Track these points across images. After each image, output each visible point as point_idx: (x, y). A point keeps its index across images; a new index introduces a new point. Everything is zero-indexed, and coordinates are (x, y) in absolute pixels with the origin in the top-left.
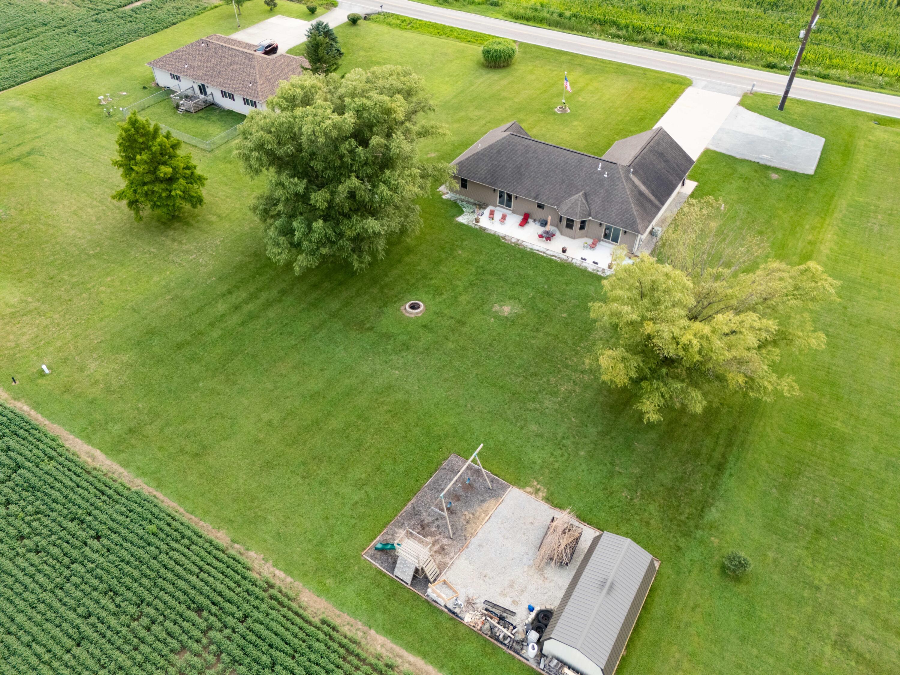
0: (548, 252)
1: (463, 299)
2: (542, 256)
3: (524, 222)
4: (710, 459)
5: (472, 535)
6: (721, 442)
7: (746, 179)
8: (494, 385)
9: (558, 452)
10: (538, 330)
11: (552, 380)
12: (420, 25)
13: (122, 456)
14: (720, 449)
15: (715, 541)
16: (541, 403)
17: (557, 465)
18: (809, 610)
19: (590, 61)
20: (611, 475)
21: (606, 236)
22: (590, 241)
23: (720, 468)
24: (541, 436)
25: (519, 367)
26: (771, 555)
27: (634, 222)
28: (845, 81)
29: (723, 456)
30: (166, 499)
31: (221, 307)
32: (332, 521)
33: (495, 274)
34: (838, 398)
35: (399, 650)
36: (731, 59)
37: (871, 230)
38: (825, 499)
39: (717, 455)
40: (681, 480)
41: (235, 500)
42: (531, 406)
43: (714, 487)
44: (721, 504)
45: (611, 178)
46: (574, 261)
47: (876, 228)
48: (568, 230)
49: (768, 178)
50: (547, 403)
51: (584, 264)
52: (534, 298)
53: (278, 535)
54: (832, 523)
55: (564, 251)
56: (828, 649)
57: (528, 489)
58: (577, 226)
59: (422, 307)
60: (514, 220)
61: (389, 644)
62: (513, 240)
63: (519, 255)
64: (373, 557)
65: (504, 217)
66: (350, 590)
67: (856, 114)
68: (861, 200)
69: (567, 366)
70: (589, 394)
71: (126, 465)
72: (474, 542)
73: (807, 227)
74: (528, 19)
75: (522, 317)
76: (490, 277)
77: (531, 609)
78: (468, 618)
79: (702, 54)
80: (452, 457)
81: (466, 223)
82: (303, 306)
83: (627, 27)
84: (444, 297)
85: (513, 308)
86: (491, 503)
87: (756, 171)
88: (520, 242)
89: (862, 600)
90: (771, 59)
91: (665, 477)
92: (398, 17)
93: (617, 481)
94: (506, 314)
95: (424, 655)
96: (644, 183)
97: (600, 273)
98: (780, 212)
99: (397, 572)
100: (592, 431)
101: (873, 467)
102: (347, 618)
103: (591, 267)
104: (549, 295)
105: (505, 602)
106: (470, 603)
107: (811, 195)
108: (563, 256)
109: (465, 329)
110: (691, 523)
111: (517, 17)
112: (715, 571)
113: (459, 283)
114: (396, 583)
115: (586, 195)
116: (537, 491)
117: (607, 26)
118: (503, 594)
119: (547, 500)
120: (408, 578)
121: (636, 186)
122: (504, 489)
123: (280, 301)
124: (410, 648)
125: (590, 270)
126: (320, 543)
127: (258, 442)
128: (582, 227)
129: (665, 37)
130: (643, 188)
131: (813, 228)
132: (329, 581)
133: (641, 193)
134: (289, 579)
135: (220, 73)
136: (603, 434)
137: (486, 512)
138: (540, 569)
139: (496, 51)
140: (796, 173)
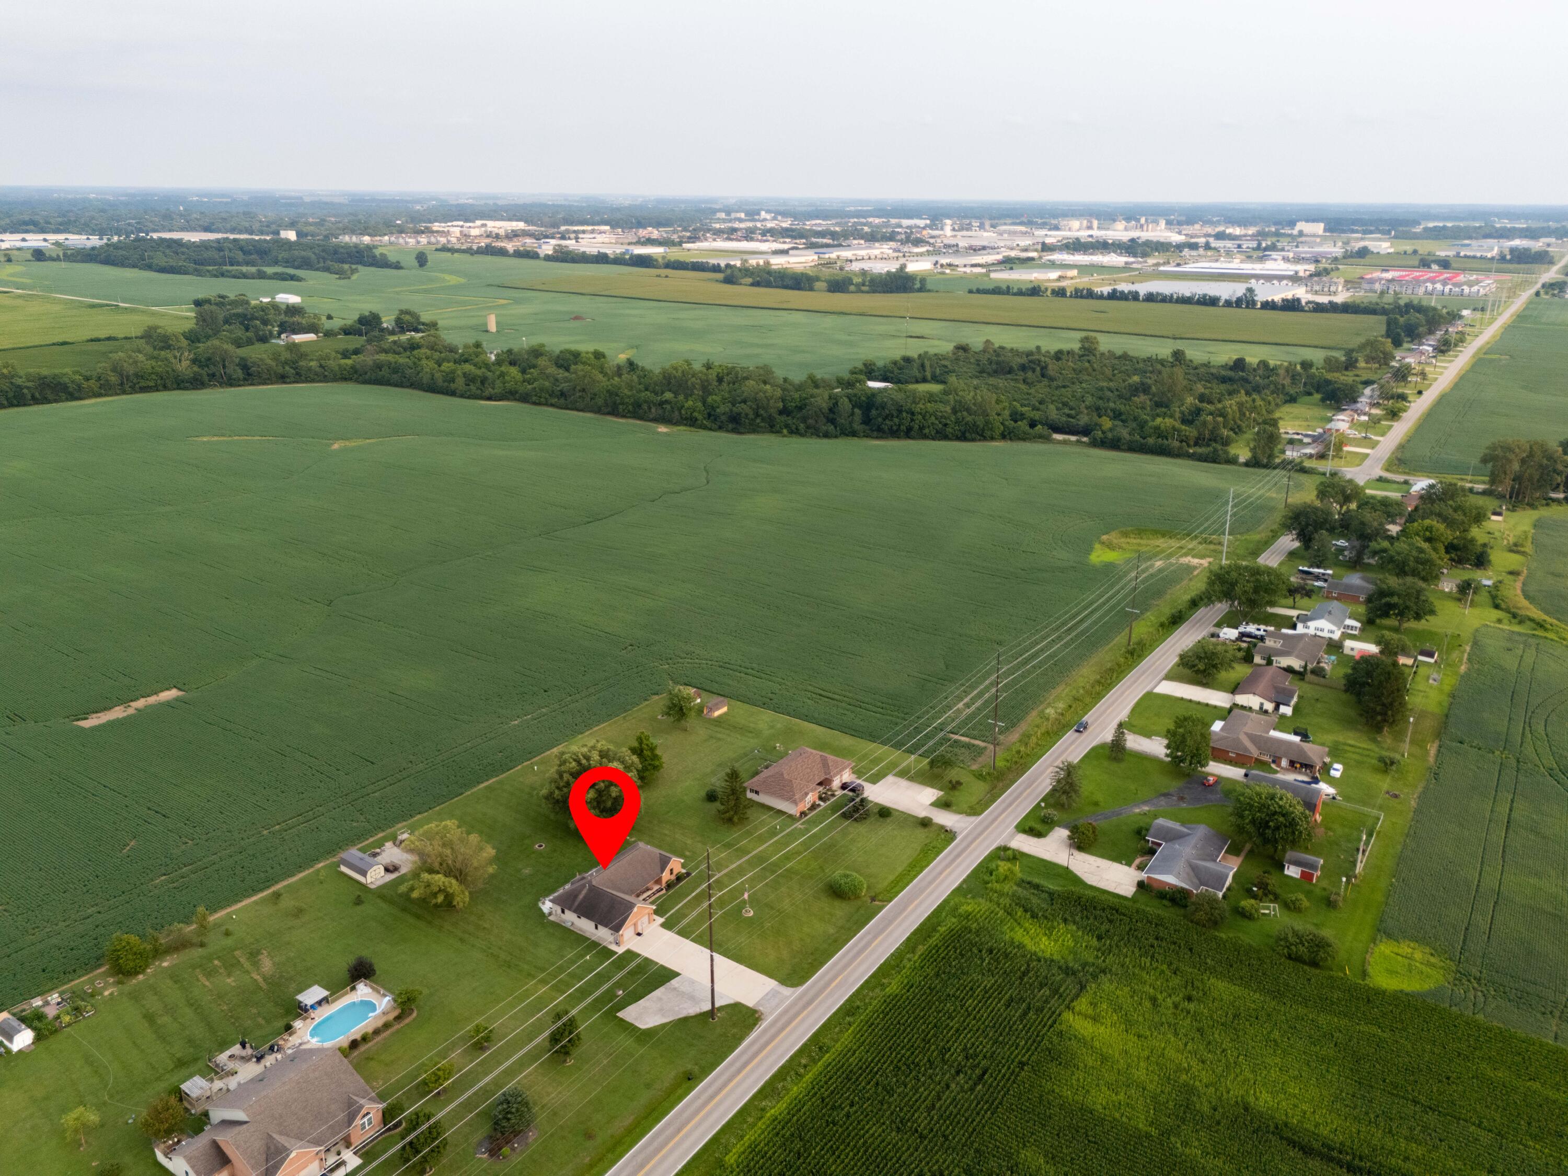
96: (585, 897)
130: (581, 897)
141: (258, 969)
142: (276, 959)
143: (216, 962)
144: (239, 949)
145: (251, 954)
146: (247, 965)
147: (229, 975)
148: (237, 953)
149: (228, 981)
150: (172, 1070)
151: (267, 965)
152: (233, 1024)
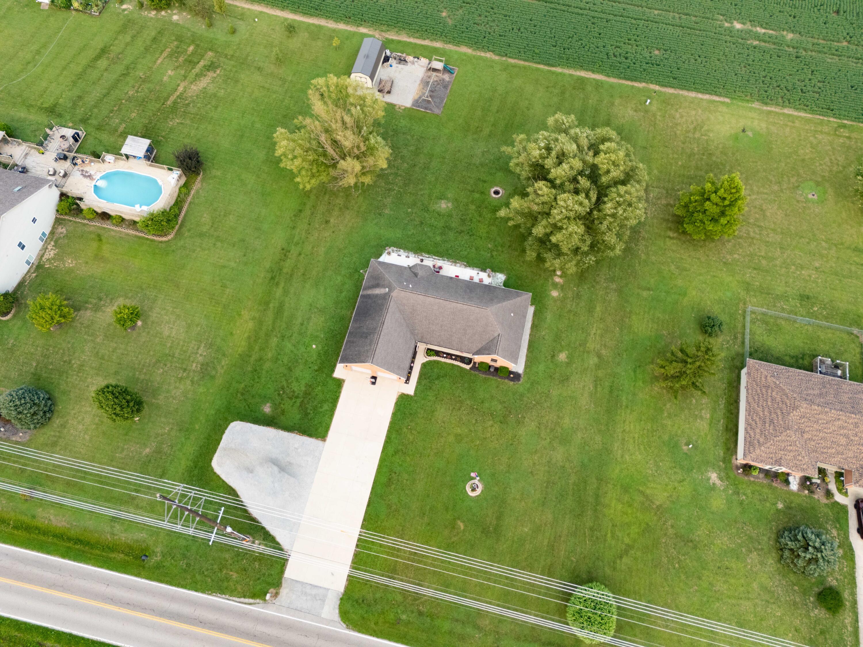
0: (432, 259)
1: (471, 207)
2: (435, 255)
5: (420, 85)
8: (434, 155)
9: (395, 127)
10: (422, 195)
16: (408, 150)
17: (394, 121)
24: (404, 133)
25: (425, 168)
32: (475, 76)
33: (460, 232)
41: (517, 75)
42: (412, 148)
46: (414, 255)
51: (406, 254)
52: (431, 218)
53: (492, 67)
55: (423, 262)
57: (403, 108)
62: (458, 265)
63: (450, 252)
64: (453, 69)
66: (456, 57)
71: (571, 75)
72: (418, 82)
75: (433, 202)
76: (463, 229)
78: (412, 58)
80: (440, 113)
81: (497, 274)
84: (483, 206)
85: (440, 207)
86: (417, 97)
88: (454, 264)
89: (274, 96)
94: (443, 202)
97: (395, 249)
102: (452, 49)
103: (402, 252)
104: (421, 223)
105: (401, 66)
106: (413, 63)
108: (422, 257)
113: (478, 218)
116: (399, 108)
118: (402, 69)
119: (395, 105)
122: (413, 105)
124: (427, 46)
125: (402, 251)
126: (475, 68)
132: (464, 57)
134: (479, 54)
137: (417, 94)
141: (190, 83)
142: (211, 86)
143: (191, 48)
144: (217, 52)
145: (212, 63)
146: (196, 70)
147: (176, 68)
148: (210, 54)
149: (170, 72)
151: (202, 83)
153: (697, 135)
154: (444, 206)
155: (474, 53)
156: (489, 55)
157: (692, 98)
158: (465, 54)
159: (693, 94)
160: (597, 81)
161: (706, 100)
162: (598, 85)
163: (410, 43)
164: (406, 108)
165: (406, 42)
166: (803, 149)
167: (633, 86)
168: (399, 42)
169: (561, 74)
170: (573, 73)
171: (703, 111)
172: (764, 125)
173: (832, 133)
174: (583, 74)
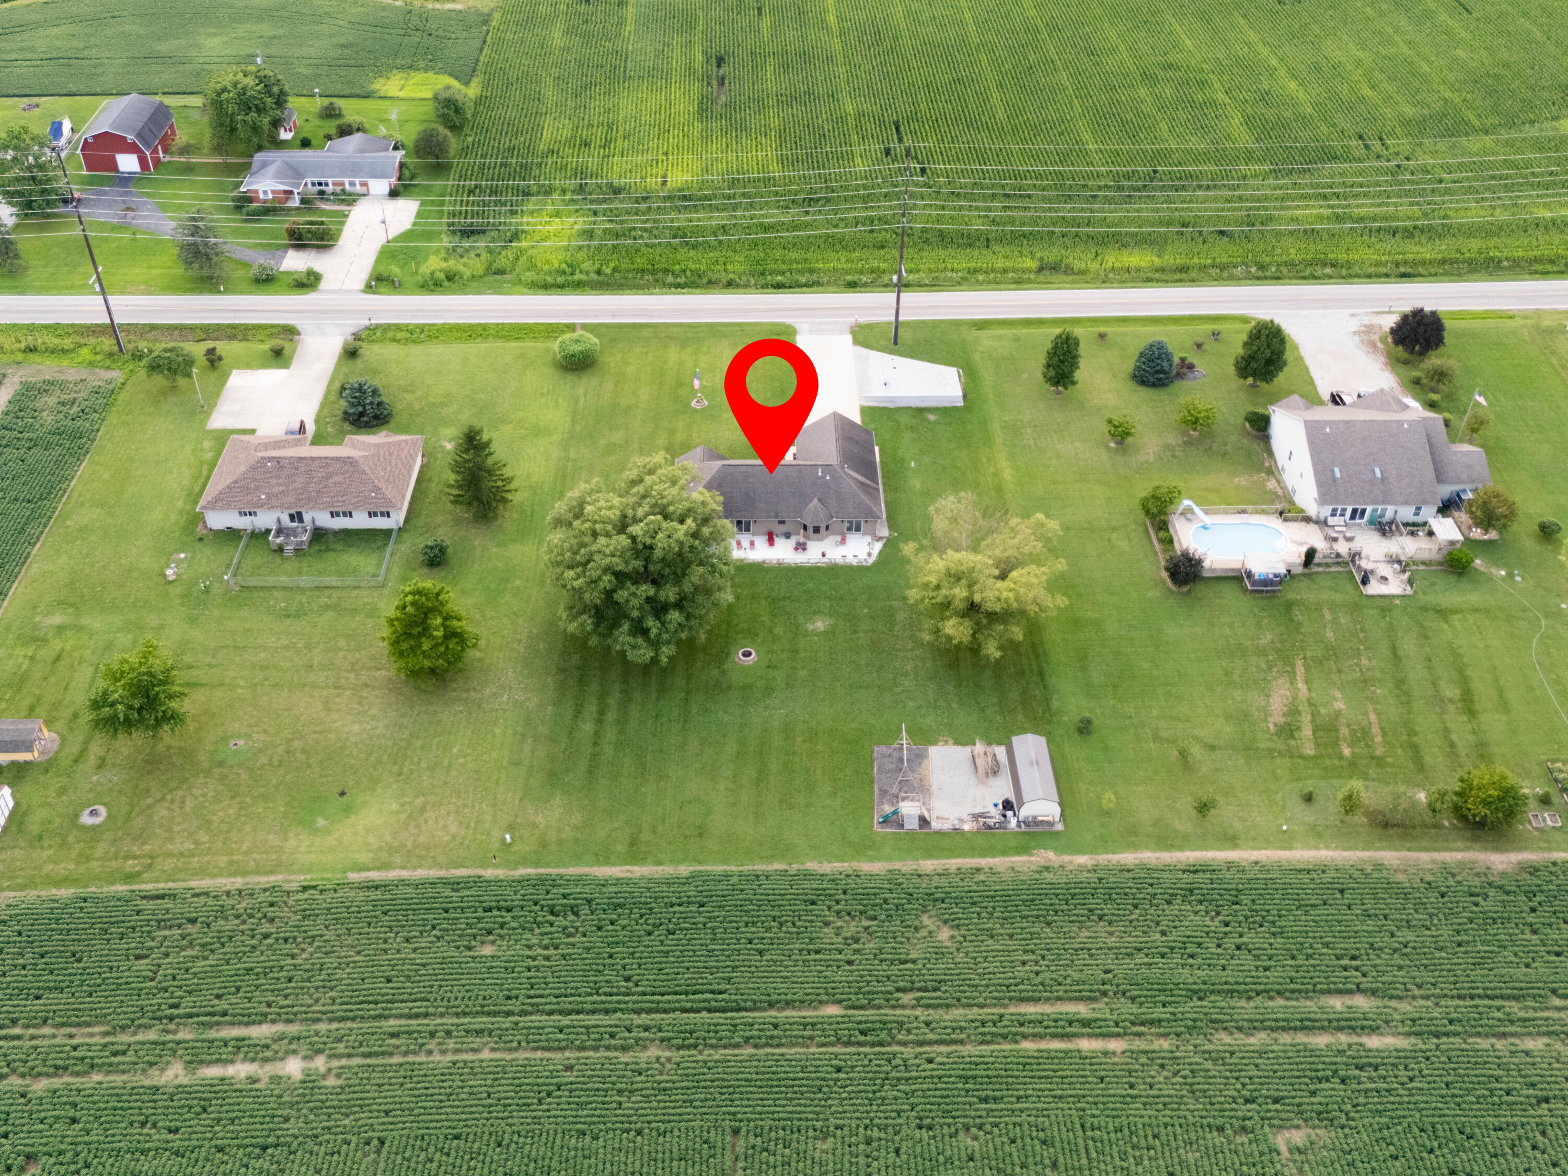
0: (810, 561)
1: (779, 630)
2: (808, 567)
3: (771, 541)
4: (1032, 671)
5: (930, 786)
6: (1032, 657)
7: (912, 428)
8: (860, 687)
9: (939, 712)
10: (856, 632)
11: (897, 664)
12: (438, 331)
13: (649, 860)
14: (1034, 662)
15: (1066, 718)
16: (902, 685)
17: (945, 721)
18: (1132, 730)
19: (676, 330)
20: (983, 710)
21: (849, 529)
22: (839, 538)
23: (1041, 674)
24: (920, 707)
25: (867, 666)
26: (1098, 711)
27: (872, 511)
28: (926, 285)
29: (1039, 666)
30: (714, 868)
31: (587, 727)
32: (837, 823)
33: (784, 598)
34: (1080, 595)
35: (943, 861)
36: (810, 286)
37: (1030, 446)
38: (1108, 665)
39: (1035, 667)
40: (1024, 692)
41: (761, 844)
42: (899, 690)
43: (1045, 687)
44: (1055, 696)
45: (833, 477)
46: (837, 561)
47: (1032, 442)
48: (816, 535)
49: (928, 421)
50: (907, 684)
51: (847, 561)
52: (831, 606)
53: (812, 847)
54: (1119, 677)
55: (824, 555)
56: (1152, 745)
57: (940, 744)
58: (823, 530)
59: (754, 654)
60: (761, 542)
61: (936, 862)
62: (773, 562)
63: (790, 574)
64: (883, 828)
65: (752, 543)
66: (887, 850)
67: (957, 324)
68: (1007, 418)
69: (898, 650)
70: (929, 664)
71: (659, 863)
72: (934, 789)
73: (984, 460)
74: (561, 287)
75: (836, 625)
76: (782, 603)
77: (996, 805)
78: (966, 827)
79: (779, 286)
80: (876, 748)
82: (655, 695)
83: (684, 271)
84: (761, 635)
85: (823, 621)
86: (925, 763)
87: (914, 417)
88: (780, 561)
89: (1155, 712)
90: (849, 278)
91: (1014, 695)
92: (398, 327)
93: (989, 712)
94: (822, 629)
95: (959, 856)
96: (858, 472)
97: (864, 564)
98: (957, 452)
99: (907, 826)
100: (950, 688)
101: (1123, 633)
102: (901, 863)
103: (854, 562)
104: (841, 599)
105: (979, 810)
106: (961, 820)
107: (969, 427)
108: (825, 560)
109: (802, 655)
110: (1047, 715)
111: (546, 287)
112: (1076, 734)
113: (763, 618)
114: (911, 833)
115: (820, 500)
116: (946, 741)
117: (660, 275)
118: (974, 806)
119: (955, 744)
120: (916, 826)
121: (855, 479)
122: (926, 750)
123: (630, 700)
124: (948, 857)
126: (843, 837)
127: (734, 804)
128: (827, 528)
129: (731, 276)
130: (859, 477)
131: (989, 460)
132: (870, 853)
133: (861, 483)
134: (846, 864)
135: (319, 491)
136: (959, 686)
137: (927, 769)
138: (983, 783)
139: (581, 352)
140: (945, 408)
141: (1295, 698)
142: (1261, 701)
143: (1347, 752)
144: (1301, 757)
145: (1292, 737)
146: (1306, 719)
147: (1338, 714)
148: (1309, 750)
149: (1340, 705)
150: (1456, 612)
151: (1278, 702)
152: (1362, 630)
153: (419, 801)
154: (820, 625)
155: (855, 865)
156: (827, 868)
157: (421, 867)
158: (872, 859)
159: (420, 874)
160: (608, 862)
161: (394, 868)
162: (605, 858)
163: (983, 855)
164: (934, 742)
165: (993, 856)
166: (229, 817)
167: (537, 867)
168: (1004, 853)
169: (680, 862)
170: (655, 868)
171: (405, 845)
172: (292, 842)
173: (160, 859)
174: (639, 871)
